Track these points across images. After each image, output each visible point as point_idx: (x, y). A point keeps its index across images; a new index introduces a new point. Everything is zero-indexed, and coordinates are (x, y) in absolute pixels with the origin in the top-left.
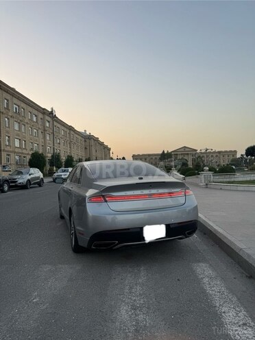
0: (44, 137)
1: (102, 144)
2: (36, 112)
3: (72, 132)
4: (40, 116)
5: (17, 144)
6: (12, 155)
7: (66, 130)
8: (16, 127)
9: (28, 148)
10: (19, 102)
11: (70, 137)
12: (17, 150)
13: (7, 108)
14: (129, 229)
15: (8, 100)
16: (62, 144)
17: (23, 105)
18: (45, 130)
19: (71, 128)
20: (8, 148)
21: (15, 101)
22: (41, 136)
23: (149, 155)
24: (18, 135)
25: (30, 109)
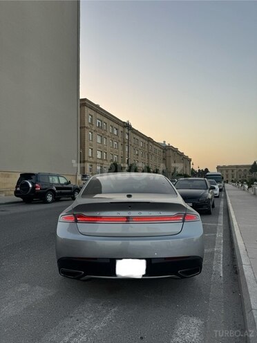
0: (124, 149)
1: (182, 154)
2: (117, 126)
3: (150, 144)
4: (121, 129)
5: (99, 156)
6: (94, 165)
7: (144, 141)
8: (99, 141)
9: (109, 160)
10: (101, 117)
11: (148, 149)
12: (98, 161)
13: (91, 124)
14: (96, 259)
15: (92, 116)
16: (140, 155)
17: (105, 120)
18: (124, 143)
19: (149, 140)
20: (91, 159)
21: (98, 116)
22: (121, 148)
23: (237, 167)
24: (100, 148)
25: (111, 123)
